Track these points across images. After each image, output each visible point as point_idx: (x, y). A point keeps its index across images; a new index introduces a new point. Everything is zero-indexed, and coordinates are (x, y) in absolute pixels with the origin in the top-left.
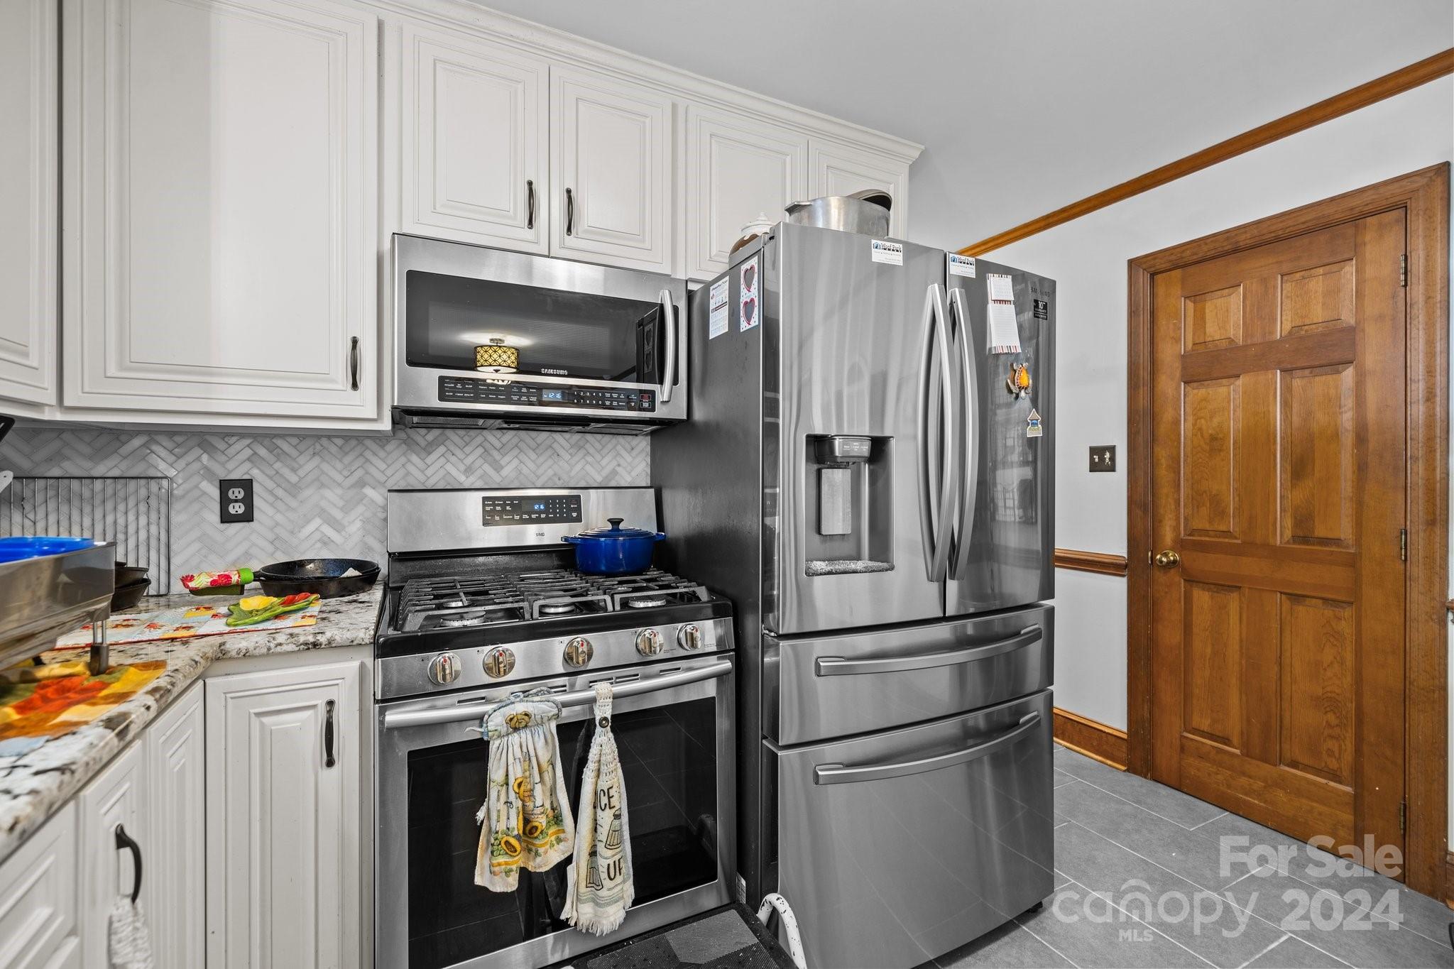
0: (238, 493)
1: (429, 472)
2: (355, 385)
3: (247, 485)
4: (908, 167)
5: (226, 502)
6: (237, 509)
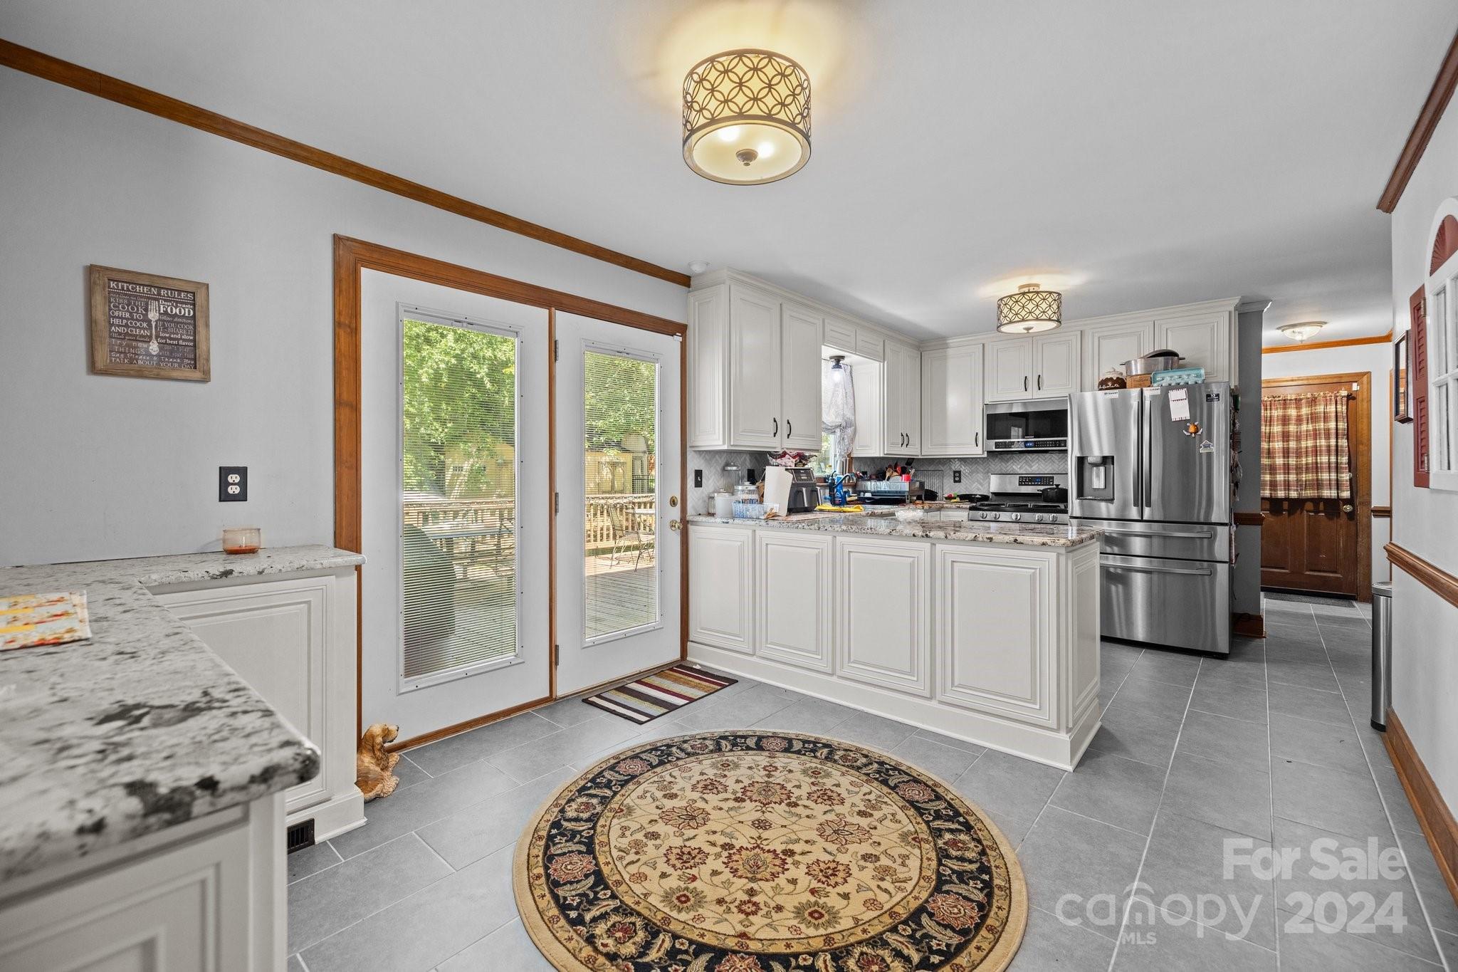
0: (957, 475)
1: (1008, 468)
2: (977, 446)
3: (959, 472)
4: (1232, 309)
5: (955, 477)
6: (957, 479)
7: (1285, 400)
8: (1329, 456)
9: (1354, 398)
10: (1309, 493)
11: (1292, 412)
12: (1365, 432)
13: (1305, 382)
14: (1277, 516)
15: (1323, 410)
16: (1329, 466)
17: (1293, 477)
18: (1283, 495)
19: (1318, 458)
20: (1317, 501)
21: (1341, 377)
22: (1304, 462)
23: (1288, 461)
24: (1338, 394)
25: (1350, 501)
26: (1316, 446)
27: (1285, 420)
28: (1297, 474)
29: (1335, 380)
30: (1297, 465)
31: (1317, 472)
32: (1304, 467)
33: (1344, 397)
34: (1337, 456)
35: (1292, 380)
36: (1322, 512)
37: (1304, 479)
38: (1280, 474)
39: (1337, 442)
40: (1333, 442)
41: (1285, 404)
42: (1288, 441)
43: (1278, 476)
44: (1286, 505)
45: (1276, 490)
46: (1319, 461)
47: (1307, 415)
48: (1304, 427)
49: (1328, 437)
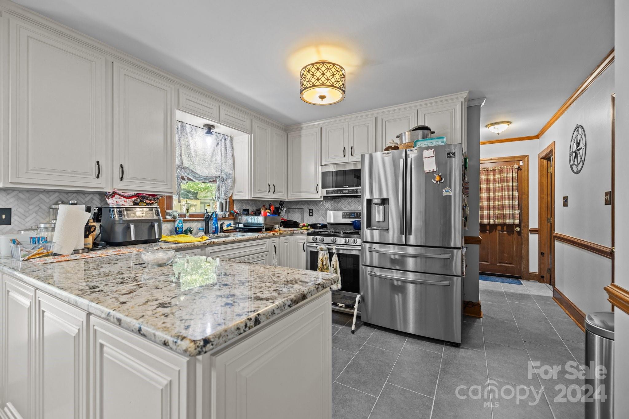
0: (311, 211)
2: (318, 193)
4: (463, 100)
5: (310, 213)
6: (311, 214)
7: (488, 170)
8: (509, 201)
9: (521, 170)
10: (499, 221)
11: (491, 177)
12: (526, 188)
13: (497, 161)
14: (484, 233)
15: (506, 176)
16: (509, 206)
17: (491, 212)
18: (487, 222)
19: (504, 202)
20: (503, 225)
21: (515, 158)
22: (497, 204)
23: (489, 203)
24: (513, 167)
25: (518, 225)
26: (503, 196)
27: (488, 181)
28: (494, 211)
29: (512, 160)
30: (493, 205)
31: (503, 210)
32: (497, 207)
33: (516, 168)
34: (513, 201)
35: (491, 160)
36: (505, 231)
37: (497, 213)
38: (485, 210)
39: (513, 193)
40: (511, 193)
41: (488, 172)
42: (489, 193)
43: (484, 212)
44: (488, 227)
45: (483, 219)
46: (504, 203)
47: (498, 178)
48: (497, 185)
49: (508, 191)
